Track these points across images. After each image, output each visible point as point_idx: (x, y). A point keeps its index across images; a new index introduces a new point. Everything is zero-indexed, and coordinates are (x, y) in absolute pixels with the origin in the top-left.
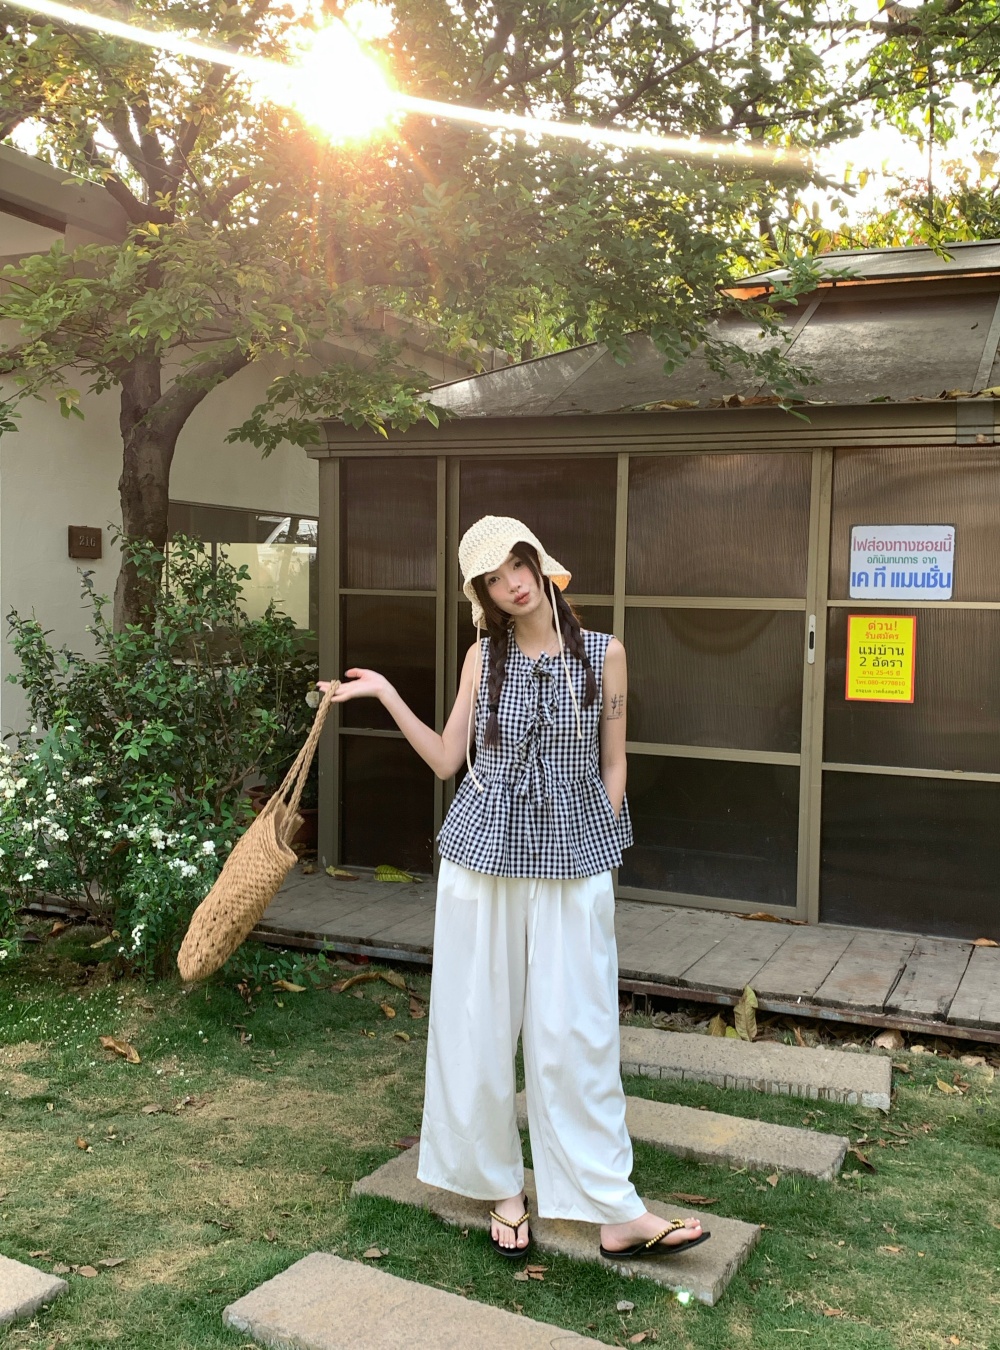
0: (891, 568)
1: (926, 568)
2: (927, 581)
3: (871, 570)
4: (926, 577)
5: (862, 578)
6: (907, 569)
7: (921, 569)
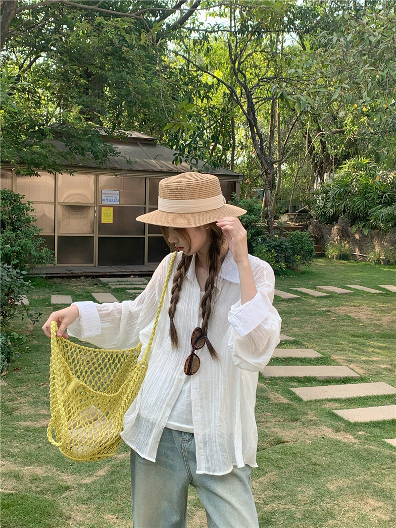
0: (109, 198)
1: (115, 198)
2: (115, 201)
3: (105, 198)
4: (115, 200)
5: (104, 200)
6: (111, 198)
7: (114, 198)
